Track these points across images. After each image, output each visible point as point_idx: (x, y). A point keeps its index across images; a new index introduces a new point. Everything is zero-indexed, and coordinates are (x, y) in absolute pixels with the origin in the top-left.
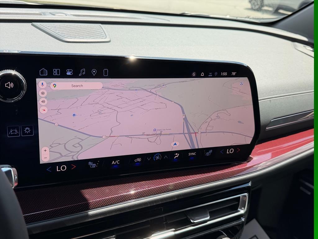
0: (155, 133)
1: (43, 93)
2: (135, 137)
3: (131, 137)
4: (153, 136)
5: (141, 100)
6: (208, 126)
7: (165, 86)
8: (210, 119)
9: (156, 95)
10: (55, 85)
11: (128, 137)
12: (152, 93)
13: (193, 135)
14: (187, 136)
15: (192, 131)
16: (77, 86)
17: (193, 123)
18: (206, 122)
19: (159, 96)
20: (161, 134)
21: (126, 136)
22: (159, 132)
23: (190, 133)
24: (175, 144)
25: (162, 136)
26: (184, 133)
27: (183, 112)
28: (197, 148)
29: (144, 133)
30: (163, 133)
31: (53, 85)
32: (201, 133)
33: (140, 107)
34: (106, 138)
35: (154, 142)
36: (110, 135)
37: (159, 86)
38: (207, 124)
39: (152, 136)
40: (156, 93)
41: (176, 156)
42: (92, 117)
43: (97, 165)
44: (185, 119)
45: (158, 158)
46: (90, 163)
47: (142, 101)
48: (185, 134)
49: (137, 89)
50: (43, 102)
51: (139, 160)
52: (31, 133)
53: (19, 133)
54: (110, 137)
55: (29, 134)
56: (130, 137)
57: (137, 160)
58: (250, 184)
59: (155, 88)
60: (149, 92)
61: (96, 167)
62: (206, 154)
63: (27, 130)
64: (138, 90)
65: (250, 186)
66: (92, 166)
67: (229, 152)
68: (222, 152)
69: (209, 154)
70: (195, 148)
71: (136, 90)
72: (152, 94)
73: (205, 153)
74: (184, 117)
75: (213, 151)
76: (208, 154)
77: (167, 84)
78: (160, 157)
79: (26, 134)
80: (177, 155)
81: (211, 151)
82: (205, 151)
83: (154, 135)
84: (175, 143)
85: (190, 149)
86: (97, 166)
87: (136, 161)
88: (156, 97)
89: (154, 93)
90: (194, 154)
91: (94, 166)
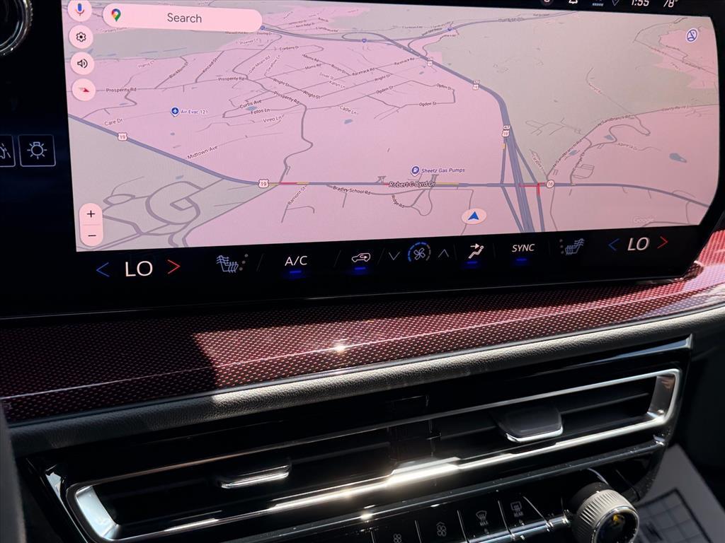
0: (415, 178)
1: (81, 37)
2: (354, 187)
3: (345, 187)
4: (409, 188)
5: (378, 74)
6: (580, 165)
7: (453, 32)
8: (585, 143)
9: (426, 59)
10: (116, 13)
11: (335, 188)
12: (414, 52)
13: (531, 193)
14: (512, 192)
15: (527, 179)
16: (184, 19)
17: (532, 152)
18: (573, 153)
19: (434, 63)
20: (432, 184)
21: (328, 184)
22: (426, 177)
23: (520, 185)
24: (474, 216)
25: (435, 191)
26: (502, 185)
27: (506, 120)
28: (538, 229)
29: (384, 177)
30: (437, 182)
31: (113, 13)
32: (556, 185)
33: (376, 96)
34: (270, 187)
35: (411, 206)
36: (282, 177)
37: (436, 31)
38: (577, 157)
39: (405, 189)
40: (424, 54)
41: (474, 253)
42: (227, 120)
43: (241, 265)
44: (510, 142)
45: (420, 254)
46: (221, 259)
47: (381, 79)
48: (506, 188)
49: (369, 37)
50: (81, 63)
51: (364, 257)
52: (48, 159)
53: (12, 155)
54: (281, 183)
55: (42, 161)
56: (341, 187)
57: (359, 258)
58: (687, 344)
59: (423, 36)
60: (405, 48)
61: (238, 270)
62: (563, 249)
63: (37, 150)
64: (370, 41)
65: (686, 349)
66: (226, 268)
67: (634, 246)
68: (613, 245)
69: (575, 250)
70: (533, 232)
71: (364, 41)
72: (413, 56)
73: (562, 247)
74: (506, 134)
75: (585, 243)
76: (569, 250)
77: (460, 26)
78: (427, 252)
79: (34, 161)
80: (479, 248)
81: (580, 242)
82: (561, 241)
83: (413, 184)
84: (475, 213)
85: (519, 232)
86: (241, 269)
87: (355, 259)
88: (424, 67)
89: (418, 55)
90: (527, 248)
91: (232, 267)
